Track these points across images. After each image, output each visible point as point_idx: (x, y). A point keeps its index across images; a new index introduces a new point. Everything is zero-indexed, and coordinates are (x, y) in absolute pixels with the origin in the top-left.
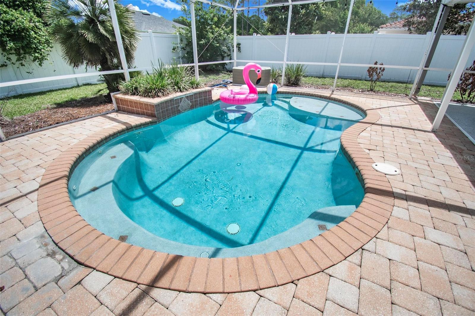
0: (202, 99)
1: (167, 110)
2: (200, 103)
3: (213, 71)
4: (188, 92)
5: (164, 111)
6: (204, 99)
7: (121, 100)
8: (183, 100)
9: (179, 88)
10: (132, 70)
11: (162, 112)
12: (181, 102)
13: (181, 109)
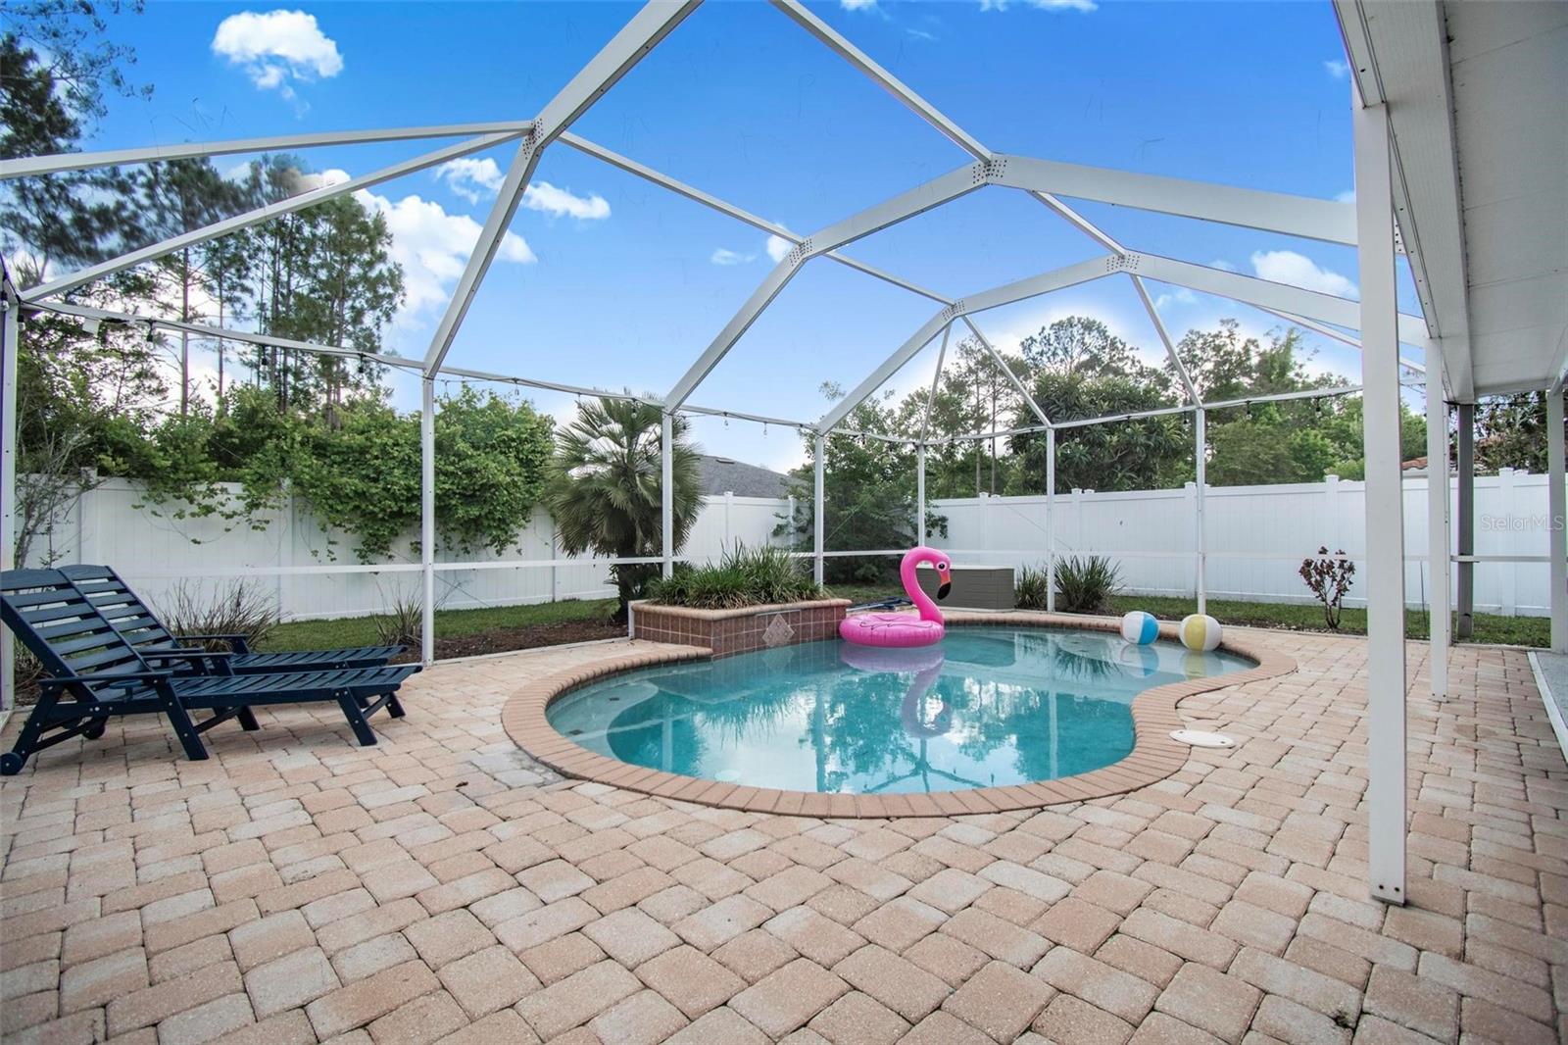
0: (821, 625)
1: (736, 637)
2: (815, 633)
3: (873, 582)
4: (788, 605)
5: (731, 637)
6: (826, 624)
7: (647, 614)
8: (775, 620)
9: (770, 595)
10: (678, 559)
11: (726, 639)
12: (769, 623)
13: (767, 640)
